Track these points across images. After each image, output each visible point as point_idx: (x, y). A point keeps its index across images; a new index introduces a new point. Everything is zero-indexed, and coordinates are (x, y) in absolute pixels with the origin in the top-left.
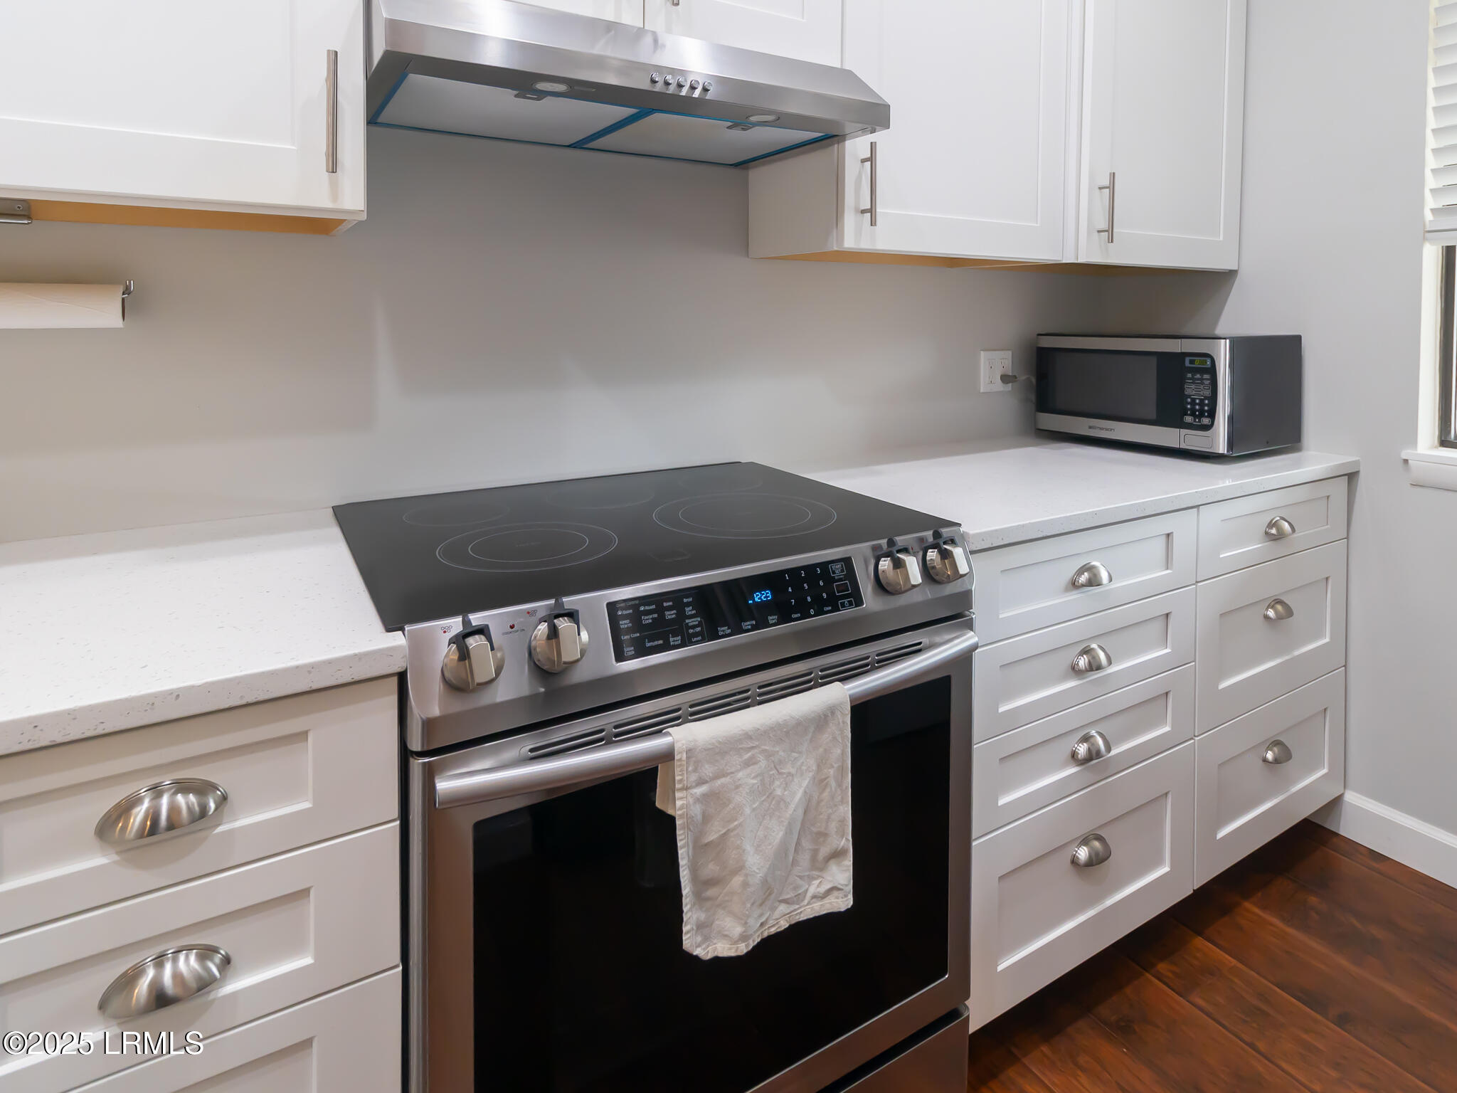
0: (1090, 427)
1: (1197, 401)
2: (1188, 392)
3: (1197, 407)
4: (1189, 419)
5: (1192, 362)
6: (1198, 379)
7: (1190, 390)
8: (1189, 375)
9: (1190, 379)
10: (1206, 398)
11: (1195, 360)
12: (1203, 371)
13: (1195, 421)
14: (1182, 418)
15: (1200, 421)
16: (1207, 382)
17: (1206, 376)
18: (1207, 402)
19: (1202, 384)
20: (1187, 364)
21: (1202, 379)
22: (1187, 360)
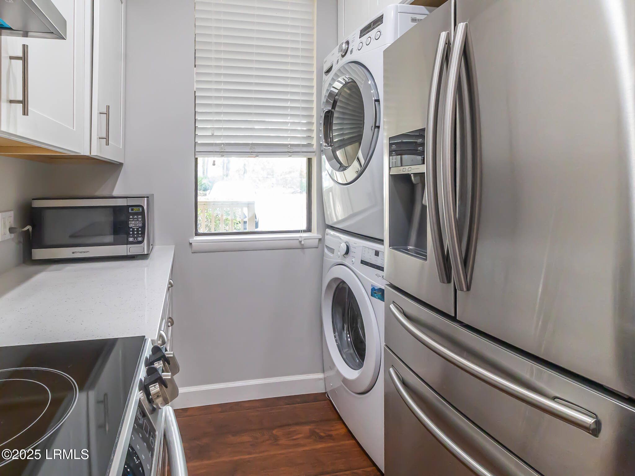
0: (73, 253)
1: (136, 229)
2: (131, 226)
3: (136, 233)
4: (131, 239)
5: (132, 210)
6: (135, 218)
7: (132, 224)
8: (131, 217)
9: (131, 219)
10: (140, 227)
11: (133, 209)
12: (137, 214)
13: (134, 240)
14: (127, 239)
15: (137, 240)
16: (140, 219)
17: (140, 217)
18: (140, 229)
19: (138, 220)
20: (130, 211)
21: (138, 218)
22: (130, 209)
